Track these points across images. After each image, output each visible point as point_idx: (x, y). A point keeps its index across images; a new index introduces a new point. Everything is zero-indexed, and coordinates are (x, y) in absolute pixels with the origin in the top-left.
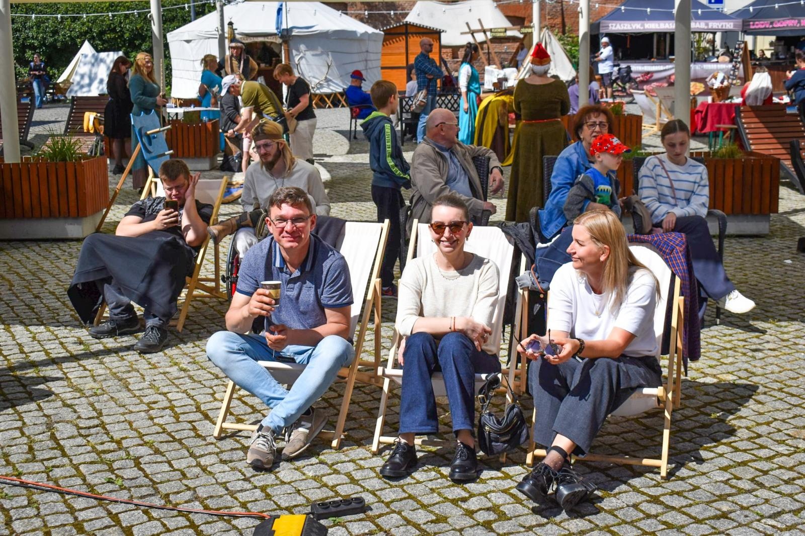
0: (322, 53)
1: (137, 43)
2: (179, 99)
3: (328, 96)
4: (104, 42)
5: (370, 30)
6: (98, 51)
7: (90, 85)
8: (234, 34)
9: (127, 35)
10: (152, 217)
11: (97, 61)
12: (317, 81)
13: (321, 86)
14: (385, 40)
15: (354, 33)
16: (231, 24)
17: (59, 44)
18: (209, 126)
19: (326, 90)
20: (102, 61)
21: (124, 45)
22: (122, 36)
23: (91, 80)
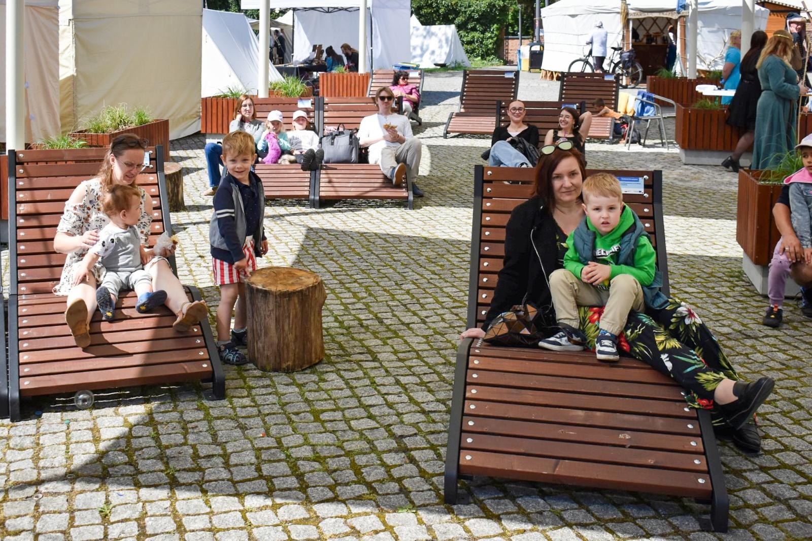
0: (718, 30)
1: (451, 17)
2: (556, 72)
6: (427, 24)
7: (421, 56)
8: (627, 9)
9: (442, 11)
12: (713, 59)
22: (438, 11)
23: (423, 51)
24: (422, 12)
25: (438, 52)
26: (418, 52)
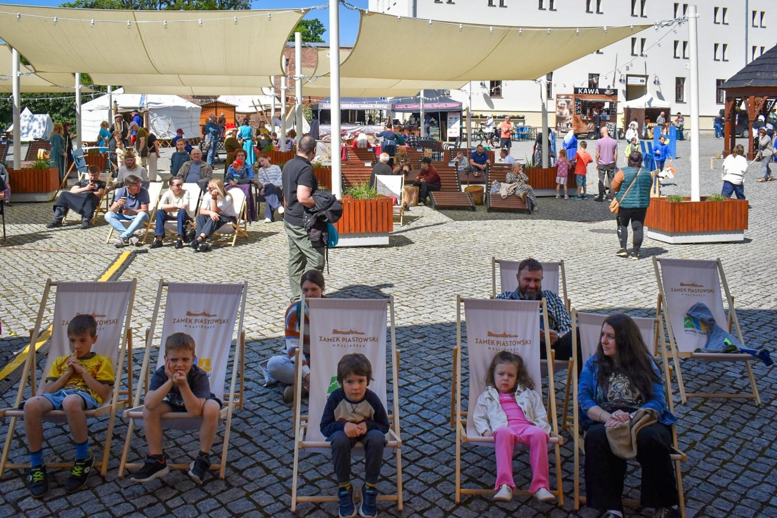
0: (166, 118)
1: (57, 108)
2: (86, 142)
3: (169, 141)
4: (36, 107)
5: (194, 106)
6: (34, 113)
7: (28, 133)
8: (117, 107)
9: (51, 104)
10: (85, 186)
11: (33, 119)
12: (163, 133)
13: (165, 135)
14: (202, 111)
15: (185, 107)
16: (115, 102)
17: (8, 109)
18: (103, 156)
19: (168, 138)
20: (36, 119)
21: (49, 110)
22: (48, 104)
23: (29, 130)
24: (37, 105)
25: (38, 130)
26: (25, 130)
